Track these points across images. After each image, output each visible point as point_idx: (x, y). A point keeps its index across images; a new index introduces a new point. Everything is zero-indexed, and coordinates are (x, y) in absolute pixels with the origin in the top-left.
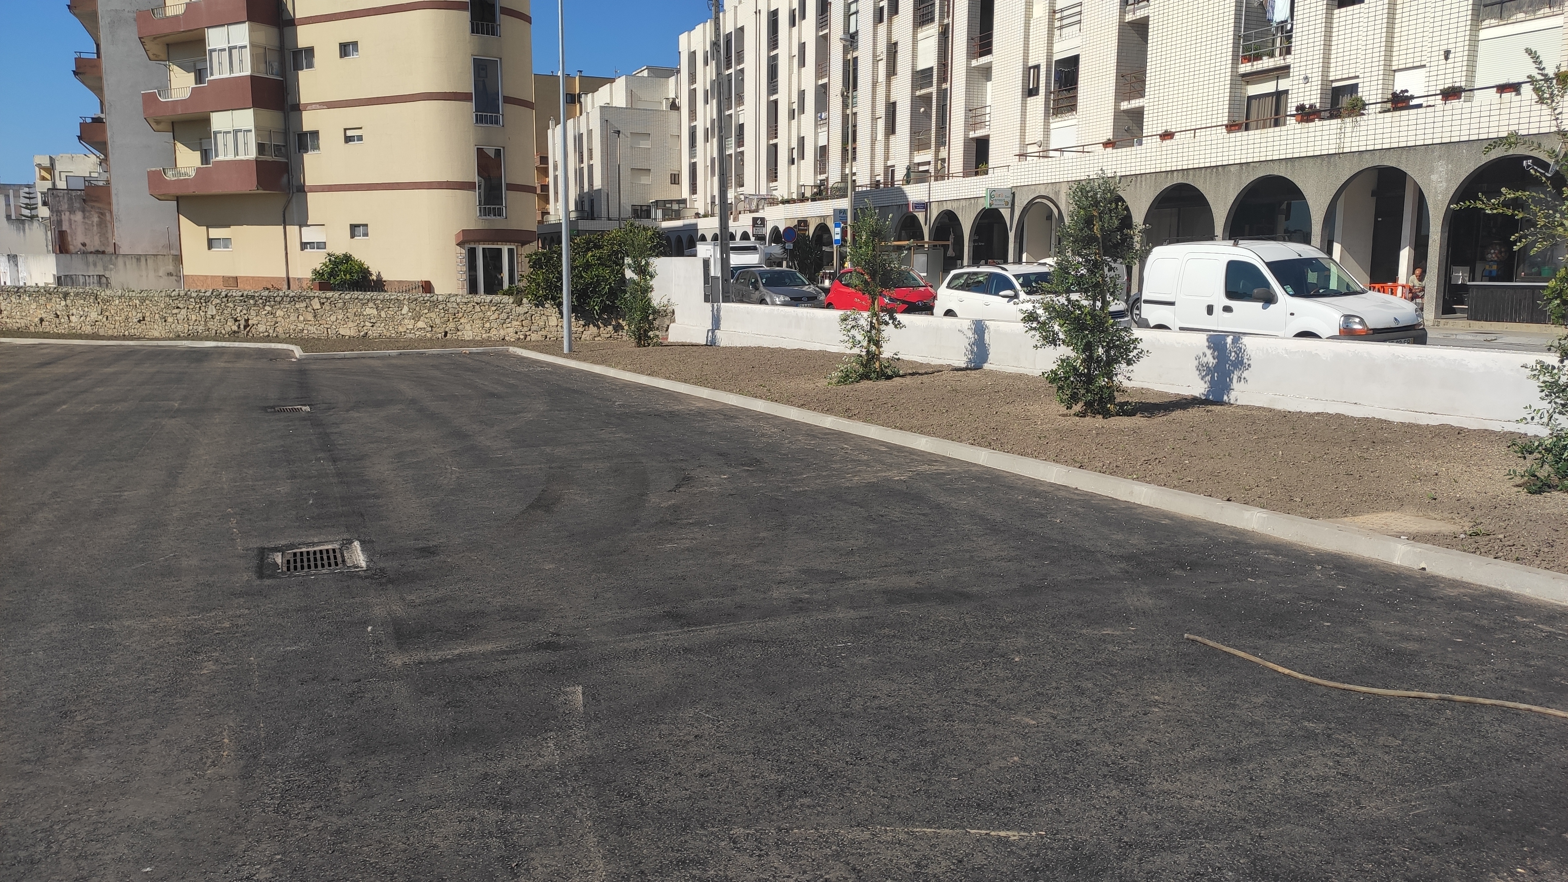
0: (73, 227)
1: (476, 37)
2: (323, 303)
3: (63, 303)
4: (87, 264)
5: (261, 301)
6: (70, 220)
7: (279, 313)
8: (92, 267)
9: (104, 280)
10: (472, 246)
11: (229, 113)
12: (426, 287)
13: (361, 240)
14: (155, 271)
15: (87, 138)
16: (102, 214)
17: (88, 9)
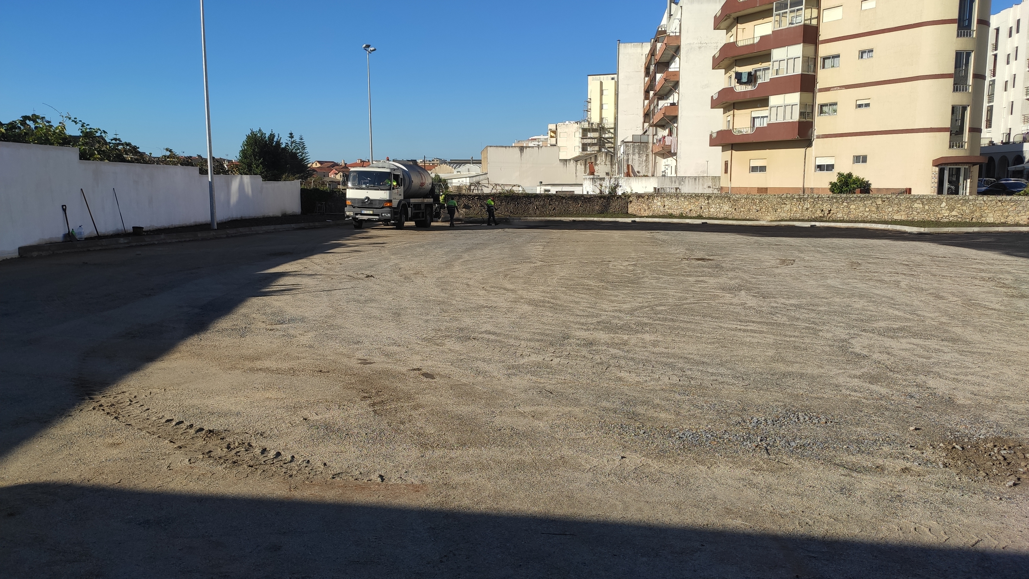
0: (634, 162)
1: (959, 39)
2: (884, 201)
5: (841, 200)
6: (633, 158)
10: (943, 166)
11: (782, 96)
12: (909, 191)
13: (861, 165)
14: (703, 185)
15: (667, 114)
16: (647, 155)
17: (675, 44)
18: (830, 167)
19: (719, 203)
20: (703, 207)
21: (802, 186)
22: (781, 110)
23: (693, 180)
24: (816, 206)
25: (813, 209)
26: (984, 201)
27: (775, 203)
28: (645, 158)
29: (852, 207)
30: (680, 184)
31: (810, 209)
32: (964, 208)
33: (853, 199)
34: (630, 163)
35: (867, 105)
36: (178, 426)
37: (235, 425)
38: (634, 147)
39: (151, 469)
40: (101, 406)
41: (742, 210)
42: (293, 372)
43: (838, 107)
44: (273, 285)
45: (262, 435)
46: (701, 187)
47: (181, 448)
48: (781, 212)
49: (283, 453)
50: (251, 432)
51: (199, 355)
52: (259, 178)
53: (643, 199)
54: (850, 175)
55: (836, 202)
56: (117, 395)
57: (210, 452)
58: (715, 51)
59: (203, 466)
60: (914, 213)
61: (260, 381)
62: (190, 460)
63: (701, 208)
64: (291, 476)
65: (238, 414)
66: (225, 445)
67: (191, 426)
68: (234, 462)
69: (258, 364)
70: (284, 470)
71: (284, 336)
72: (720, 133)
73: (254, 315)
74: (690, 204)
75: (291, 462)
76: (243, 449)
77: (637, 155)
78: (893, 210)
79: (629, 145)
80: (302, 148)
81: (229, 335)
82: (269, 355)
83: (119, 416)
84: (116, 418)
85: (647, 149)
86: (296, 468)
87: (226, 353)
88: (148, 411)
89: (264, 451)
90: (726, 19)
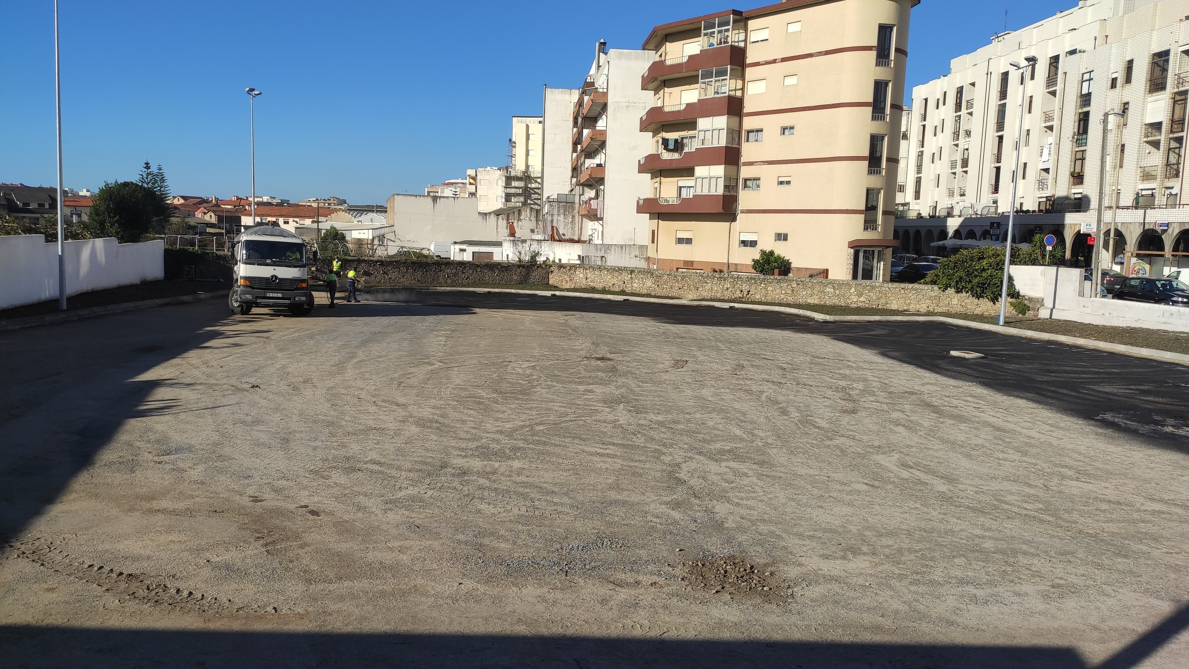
1: (873, 121)
9: (604, 259)
10: (858, 249)
11: (708, 167)
12: (825, 273)
13: (782, 243)
14: (630, 254)
15: (593, 176)
16: (573, 216)
17: (601, 101)
18: (753, 244)
19: (642, 278)
20: (626, 281)
21: (726, 261)
22: (706, 181)
23: (620, 248)
24: (736, 286)
25: (733, 289)
26: (889, 288)
27: (696, 281)
28: (571, 220)
29: (770, 288)
30: (605, 252)
31: (730, 289)
32: (871, 294)
33: (770, 280)
34: (555, 224)
35: (788, 183)
36: (100, 571)
37: (148, 569)
38: (559, 207)
39: (90, 609)
40: (24, 553)
41: (665, 286)
42: (189, 512)
43: (762, 183)
44: (150, 400)
45: (173, 577)
46: (627, 256)
47: (108, 590)
48: (702, 291)
49: (194, 592)
50: (164, 574)
51: (96, 496)
52: (114, 241)
53: (564, 270)
54: (772, 253)
55: (755, 283)
56: (34, 542)
57: (134, 593)
58: (643, 113)
59: (132, 605)
60: (826, 297)
61: (161, 524)
62: (119, 601)
63: (624, 282)
64: (204, 611)
65: (149, 558)
66: (145, 587)
67: (112, 570)
68: (156, 602)
69: (156, 504)
70: (198, 607)
71: (173, 470)
72: (646, 200)
73: (138, 444)
74: (613, 277)
75: (202, 599)
76: (161, 590)
77: (562, 216)
78: (807, 293)
79: (554, 205)
80: (160, 180)
81: (119, 471)
82: (163, 494)
83: (44, 563)
84: (42, 565)
85: (573, 210)
86: (207, 604)
87: (122, 493)
88: (68, 557)
89: (178, 591)
90: (653, 82)
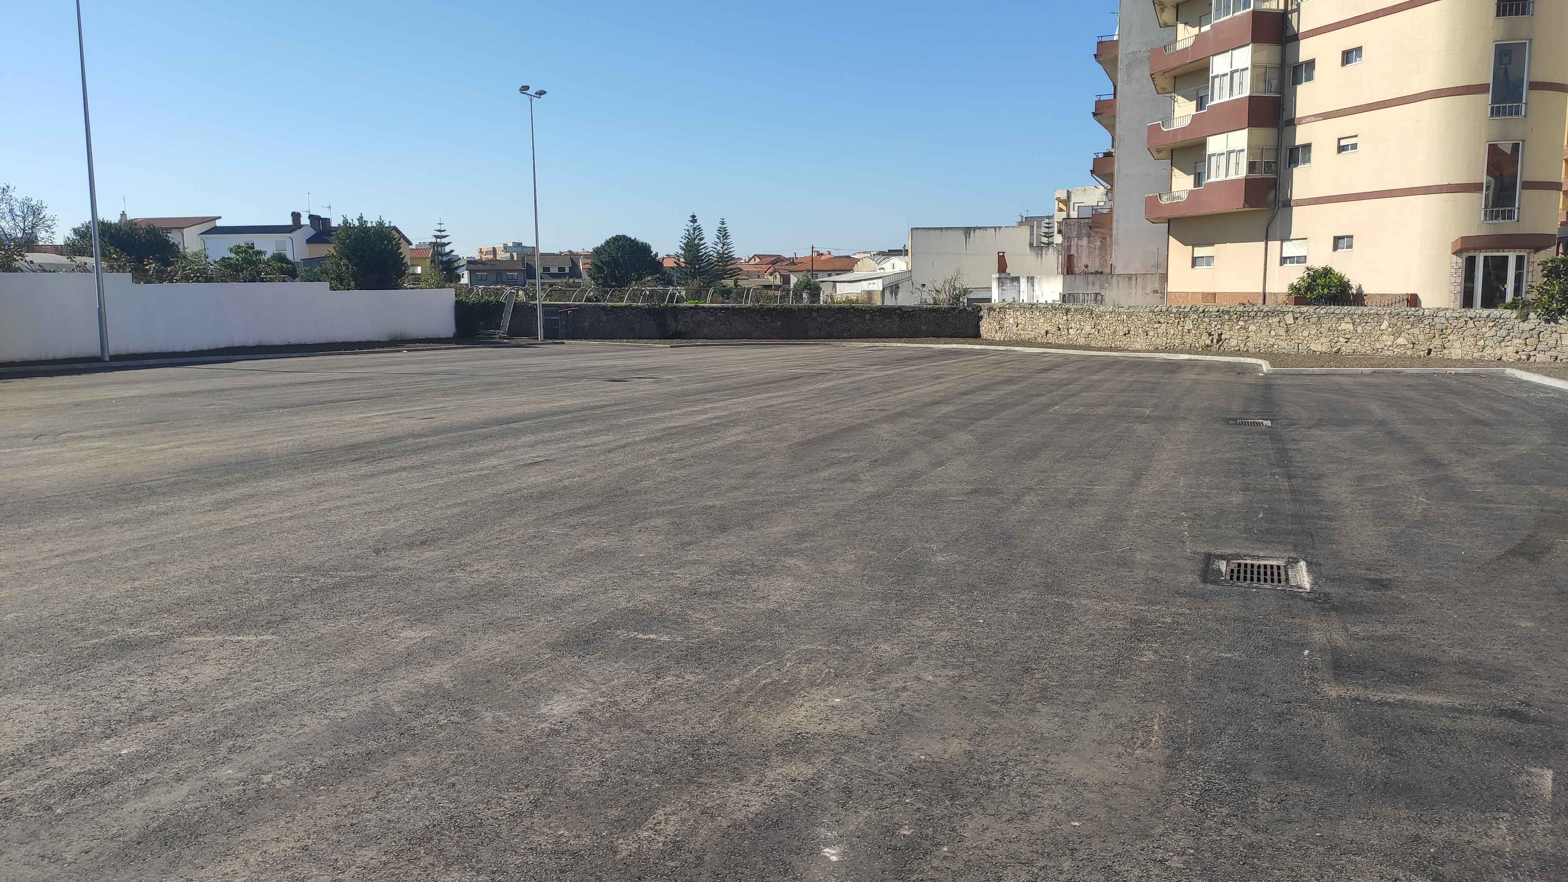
0: (1079, 251)
1: (1502, 20)
2: (1297, 318)
3: (1065, 318)
4: (1087, 283)
5: (1235, 316)
6: (1078, 245)
7: (1252, 328)
8: (1091, 286)
9: (1099, 297)
10: (1472, 254)
11: (1227, 135)
13: (1345, 253)
14: (1144, 288)
15: (1098, 172)
16: (1103, 239)
17: (1110, 55)
18: (1301, 260)
21: (1261, 290)
22: (1223, 159)
24: (1201, 326)
25: (1198, 332)
26: (1447, 319)
27: (1146, 320)
31: (1193, 332)
32: (1416, 331)
33: (1252, 314)
35: (1354, 146)
43: (1313, 153)
46: (1140, 291)
48: (1153, 336)
72: (1150, 198)
80: (723, 236)
